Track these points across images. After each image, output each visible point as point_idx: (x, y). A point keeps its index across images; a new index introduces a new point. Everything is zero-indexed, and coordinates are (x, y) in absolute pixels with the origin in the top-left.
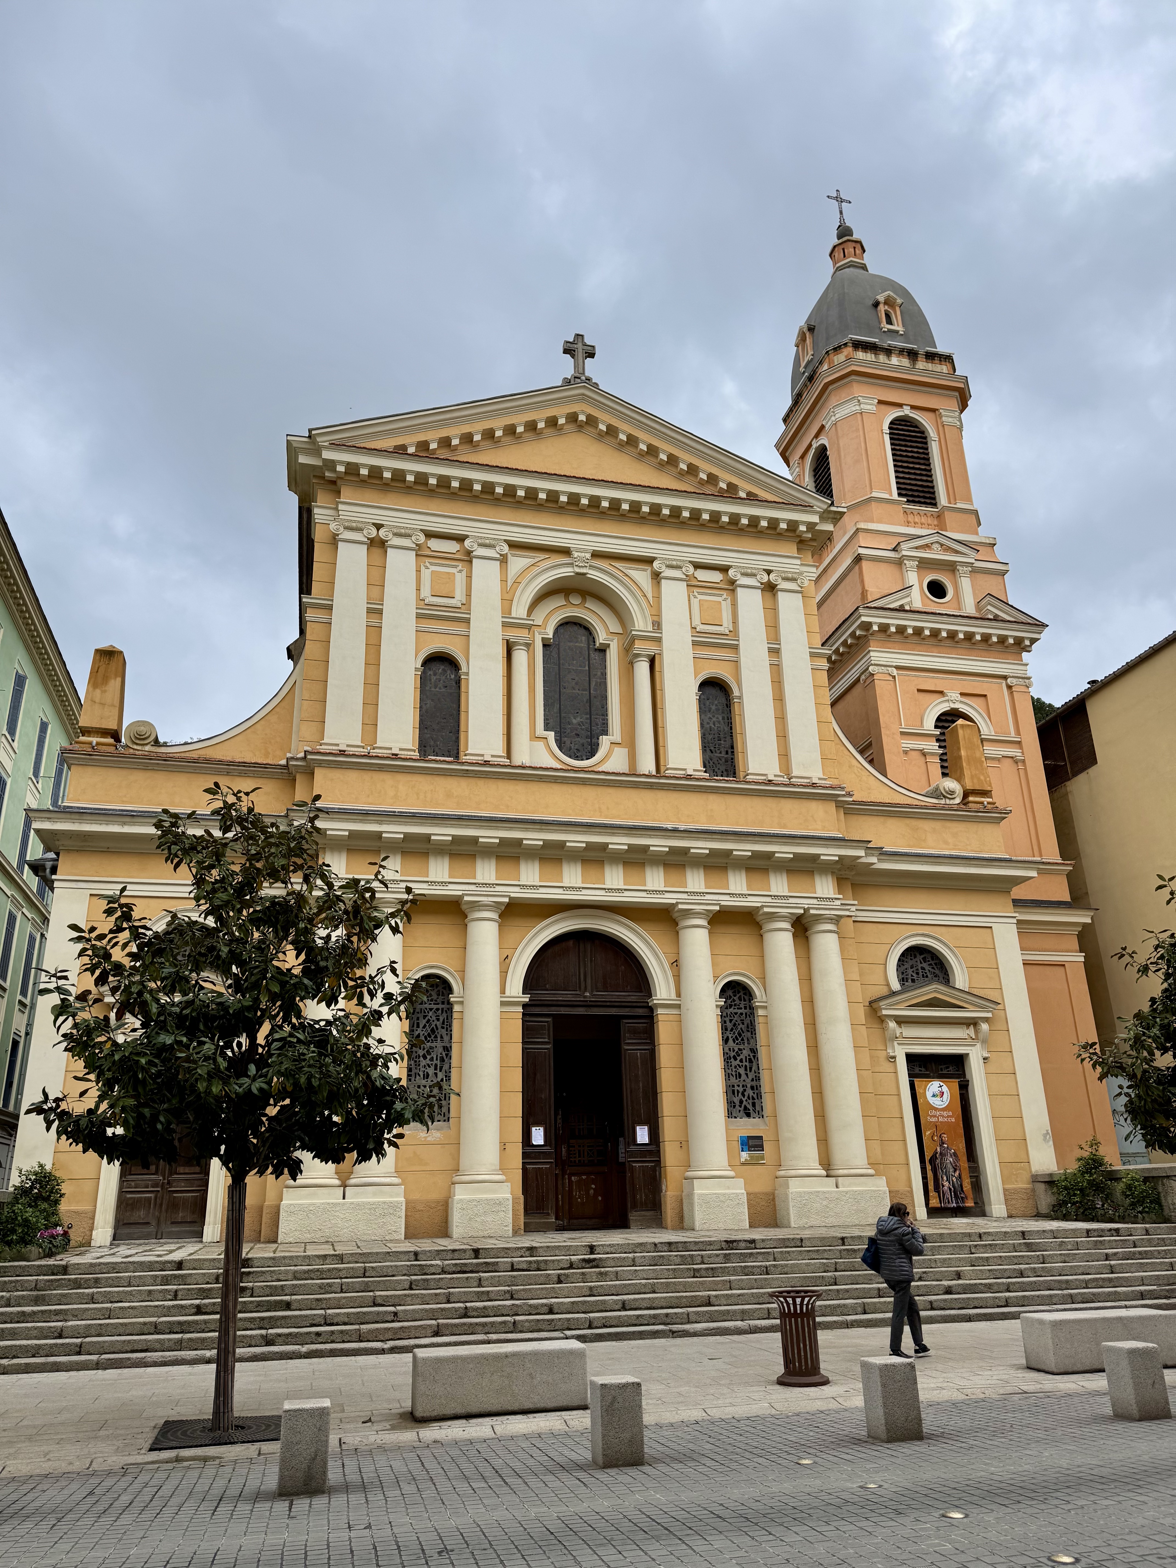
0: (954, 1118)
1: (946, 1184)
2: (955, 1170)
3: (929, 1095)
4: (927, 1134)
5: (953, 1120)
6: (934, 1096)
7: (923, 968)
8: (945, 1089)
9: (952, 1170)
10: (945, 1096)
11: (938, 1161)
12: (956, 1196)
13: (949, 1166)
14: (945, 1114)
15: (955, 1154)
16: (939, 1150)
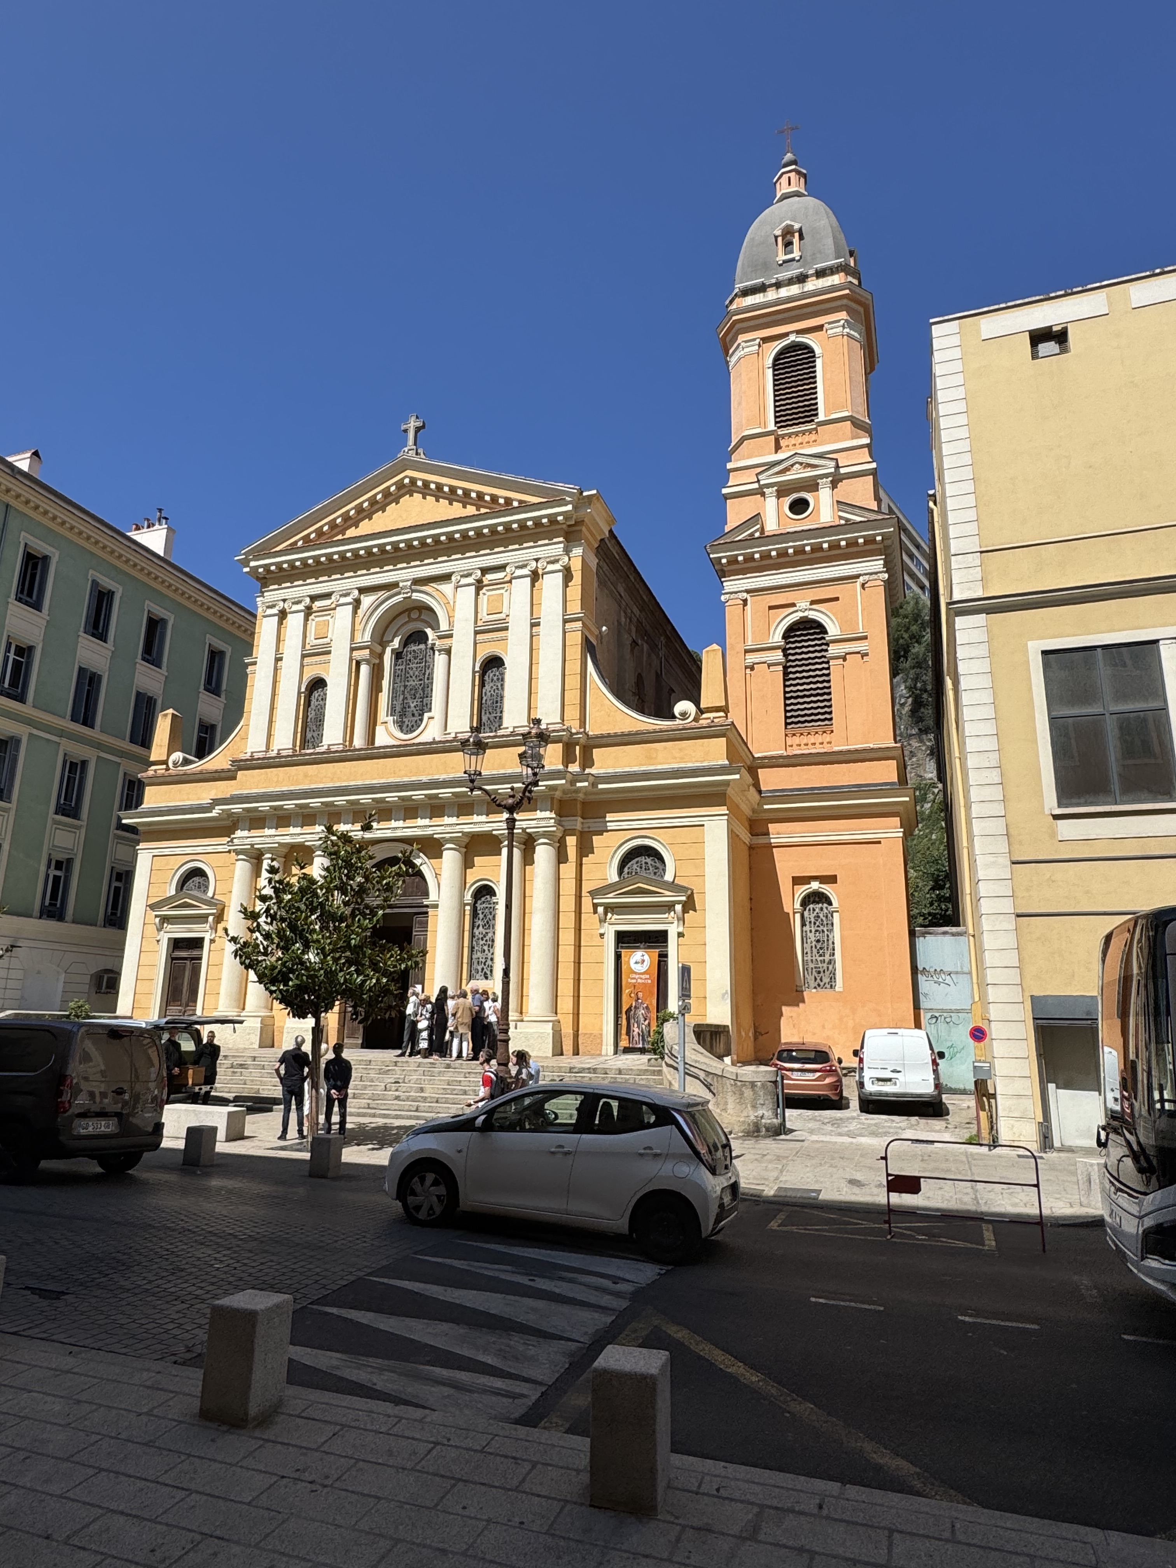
0: (650, 980)
1: (636, 1030)
2: (645, 1020)
3: (632, 962)
4: (626, 992)
5: (649, 981)
6: (636, 963)
7: (646, 863)
8: (646, 957)
9: (642, 1019)
10: (645, 963)
11: (632, 1012)
12: (643, 1040)
13: (641, 1016)
14: (643, 977)
15: (647, 1008)
16: (634, 1004)
